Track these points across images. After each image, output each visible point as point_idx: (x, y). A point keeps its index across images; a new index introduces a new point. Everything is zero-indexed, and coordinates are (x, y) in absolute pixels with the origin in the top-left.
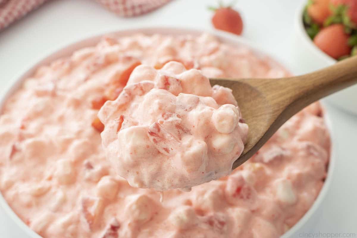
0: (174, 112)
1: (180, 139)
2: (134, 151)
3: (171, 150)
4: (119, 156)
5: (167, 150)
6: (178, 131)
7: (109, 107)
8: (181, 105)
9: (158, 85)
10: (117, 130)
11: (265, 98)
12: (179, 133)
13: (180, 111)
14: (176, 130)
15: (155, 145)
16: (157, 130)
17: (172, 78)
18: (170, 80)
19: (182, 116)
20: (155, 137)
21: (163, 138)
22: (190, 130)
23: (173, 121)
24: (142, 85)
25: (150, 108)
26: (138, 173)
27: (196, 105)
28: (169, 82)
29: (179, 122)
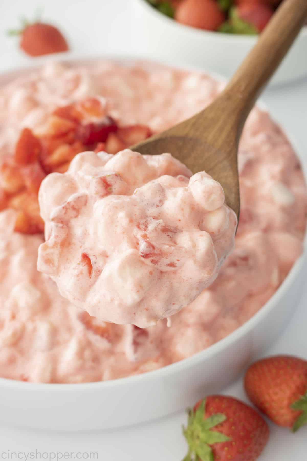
0: (147, 216)
1: (175, 243)
2: (140, 287)
3: (177, 262)
4: (116, 303)
5: (172, 265)
6: (168, 235)
7: (48, 251)
8: (147, 204)
9: (97, 193)
10: (88, 274)
11: (205, 143)
12: (170, 237)
13: (152, 211)
14: (164, 236)
15: (156, 266)
16: (152, 249)
17: (109, 176)
18: (109, 180)
19: (159, 216)
20: (153, 257)
21: (162, 254)
22: (177, 227)
23: (156, 228)
24: (73, 203)
25: (116, 226)
26: (147, 309)
27: (165, 195)
28: (109, 183)
29: (163, 224)
